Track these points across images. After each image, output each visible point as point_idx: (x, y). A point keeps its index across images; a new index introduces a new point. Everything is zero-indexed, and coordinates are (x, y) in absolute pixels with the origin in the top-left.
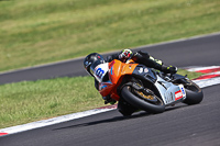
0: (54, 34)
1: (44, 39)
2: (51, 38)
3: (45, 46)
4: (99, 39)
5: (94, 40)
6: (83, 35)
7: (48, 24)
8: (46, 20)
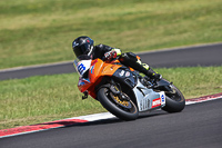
0: (140, 24)
1: (130, 29)
2: (137, 27)
3: (131, 36)
4: (185, 31)
5: (181, 33)
6: (170, 27)
7: (136, 13)
8: (133, 10)
